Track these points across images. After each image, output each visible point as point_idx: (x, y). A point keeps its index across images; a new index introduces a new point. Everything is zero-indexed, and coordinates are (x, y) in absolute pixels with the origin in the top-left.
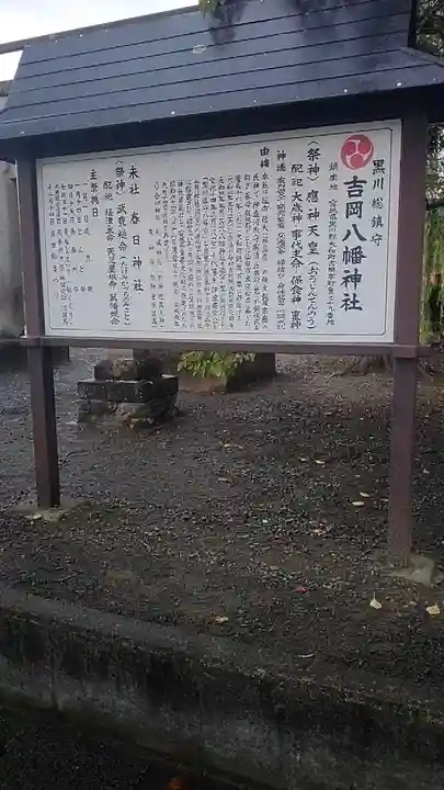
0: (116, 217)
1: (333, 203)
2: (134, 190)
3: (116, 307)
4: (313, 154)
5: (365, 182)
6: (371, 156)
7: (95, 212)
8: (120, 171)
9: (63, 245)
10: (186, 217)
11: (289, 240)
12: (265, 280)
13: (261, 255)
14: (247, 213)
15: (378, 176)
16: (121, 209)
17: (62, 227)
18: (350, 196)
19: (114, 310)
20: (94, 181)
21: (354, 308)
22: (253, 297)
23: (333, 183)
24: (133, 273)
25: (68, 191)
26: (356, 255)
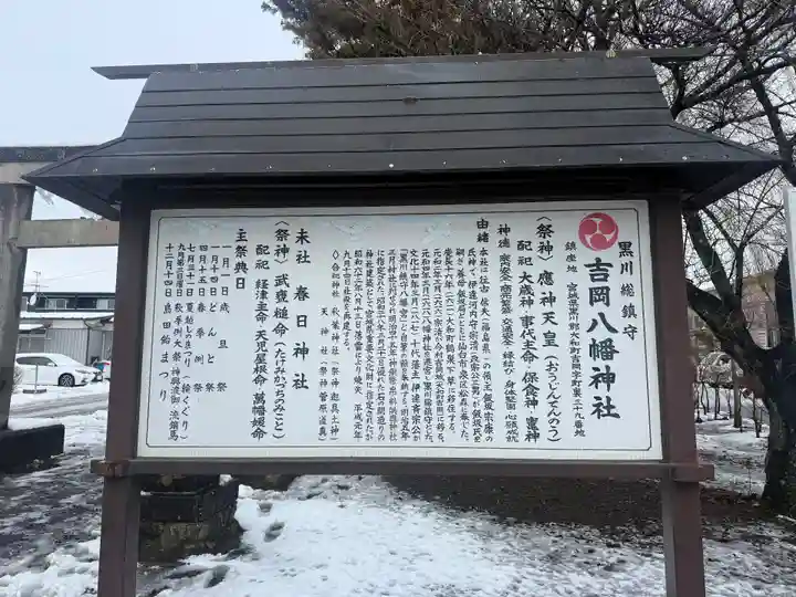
0: (272, 291)
1: (573, 287)
2: (302, 258)
3: (261, 411)
4: (544, 230)
5: (610, 265)
6: (616, 237)
7: (241, 283)
8: (282, 234)
9: (183, 326)
10: (376, 295)
11: (518, 328)
12: (487, 376)
13: (481, 344)
14: (461, 294)
15: (626, 259)
16: (282, 280)
17: (184, 300)
18: (593, 280)
19: (258, 416)
20: (242, 244)
21: (609, 414)
22: (470, 399)
23: (571, 264)
24: (294, 365)
25: (198, 253)
26: (605, 350)
